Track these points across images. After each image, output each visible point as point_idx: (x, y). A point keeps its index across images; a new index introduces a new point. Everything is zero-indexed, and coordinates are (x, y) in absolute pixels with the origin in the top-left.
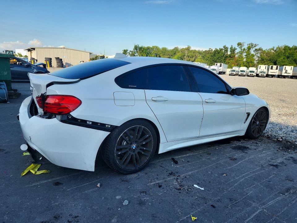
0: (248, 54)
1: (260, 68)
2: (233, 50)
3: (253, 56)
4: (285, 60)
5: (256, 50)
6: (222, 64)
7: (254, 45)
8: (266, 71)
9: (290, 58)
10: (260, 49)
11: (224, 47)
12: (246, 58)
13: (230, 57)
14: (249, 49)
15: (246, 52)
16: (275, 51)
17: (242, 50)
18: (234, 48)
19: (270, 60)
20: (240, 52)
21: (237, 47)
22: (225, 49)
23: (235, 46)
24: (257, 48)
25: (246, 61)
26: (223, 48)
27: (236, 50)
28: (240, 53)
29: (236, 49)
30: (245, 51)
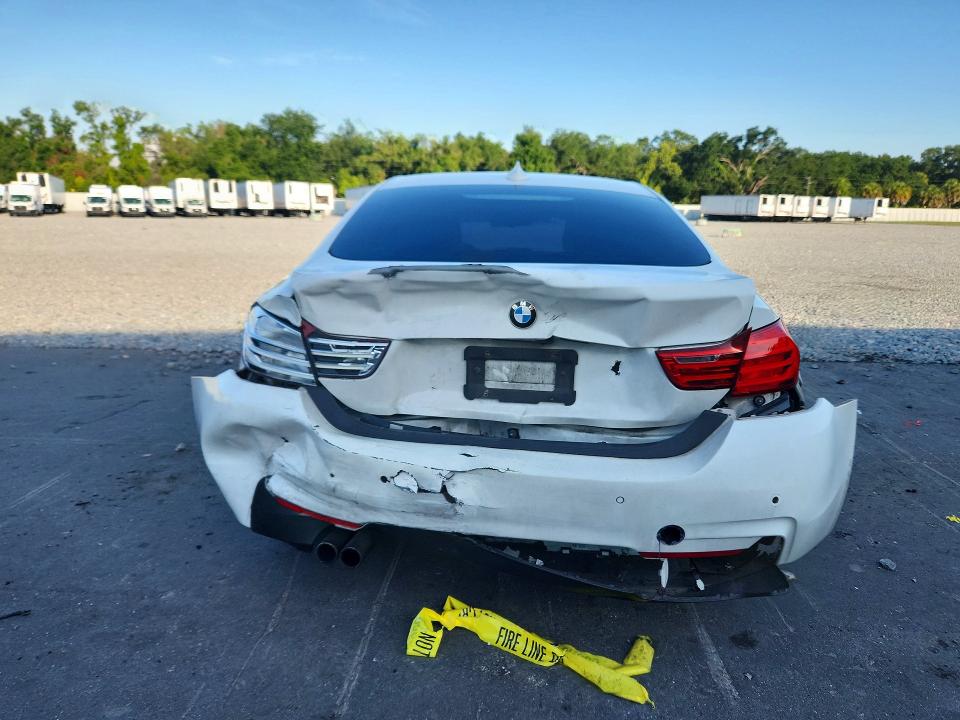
0: (122, 144)
1: (182, 190)
2: (64, 128)
3: (140, 148)
4: (237, 165)
5: (144, 130)
6: (46, 176)
7: (134, 115)
8: (201, 196)
9: (250, 159)
10: (155, 130)
11: (25, 115)
12: (120, 155)
13: (59, 150)
14: (121, 125)
15: (115, 137)
16: (197, 137)
17: (95, 127)
18: (67, 121)
19: (194, 164)
20: (91, 134)
21: (73, 116)
22: (31, 120)
23: (67, 112)
24: (147, 122)
25: (120, 166)
26: (23, 118)
27: (73, 128)
28: (93, 139)
29: (74, 124)
30: (107, 132)
